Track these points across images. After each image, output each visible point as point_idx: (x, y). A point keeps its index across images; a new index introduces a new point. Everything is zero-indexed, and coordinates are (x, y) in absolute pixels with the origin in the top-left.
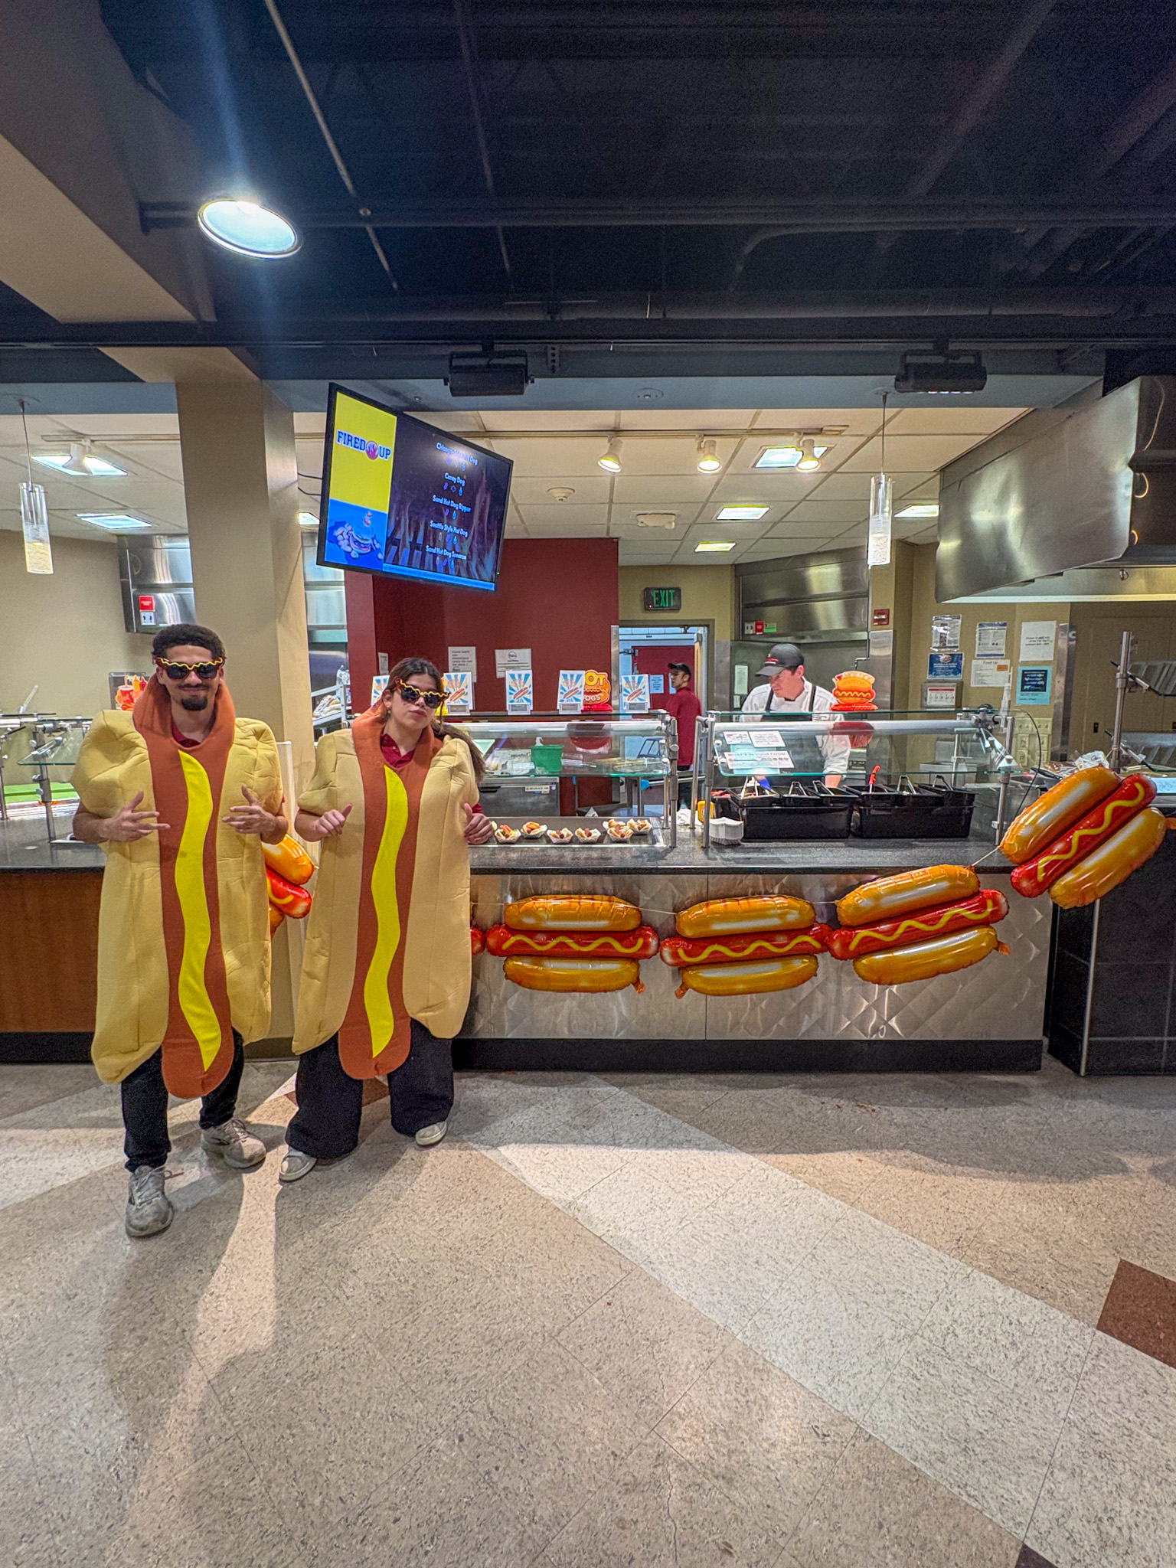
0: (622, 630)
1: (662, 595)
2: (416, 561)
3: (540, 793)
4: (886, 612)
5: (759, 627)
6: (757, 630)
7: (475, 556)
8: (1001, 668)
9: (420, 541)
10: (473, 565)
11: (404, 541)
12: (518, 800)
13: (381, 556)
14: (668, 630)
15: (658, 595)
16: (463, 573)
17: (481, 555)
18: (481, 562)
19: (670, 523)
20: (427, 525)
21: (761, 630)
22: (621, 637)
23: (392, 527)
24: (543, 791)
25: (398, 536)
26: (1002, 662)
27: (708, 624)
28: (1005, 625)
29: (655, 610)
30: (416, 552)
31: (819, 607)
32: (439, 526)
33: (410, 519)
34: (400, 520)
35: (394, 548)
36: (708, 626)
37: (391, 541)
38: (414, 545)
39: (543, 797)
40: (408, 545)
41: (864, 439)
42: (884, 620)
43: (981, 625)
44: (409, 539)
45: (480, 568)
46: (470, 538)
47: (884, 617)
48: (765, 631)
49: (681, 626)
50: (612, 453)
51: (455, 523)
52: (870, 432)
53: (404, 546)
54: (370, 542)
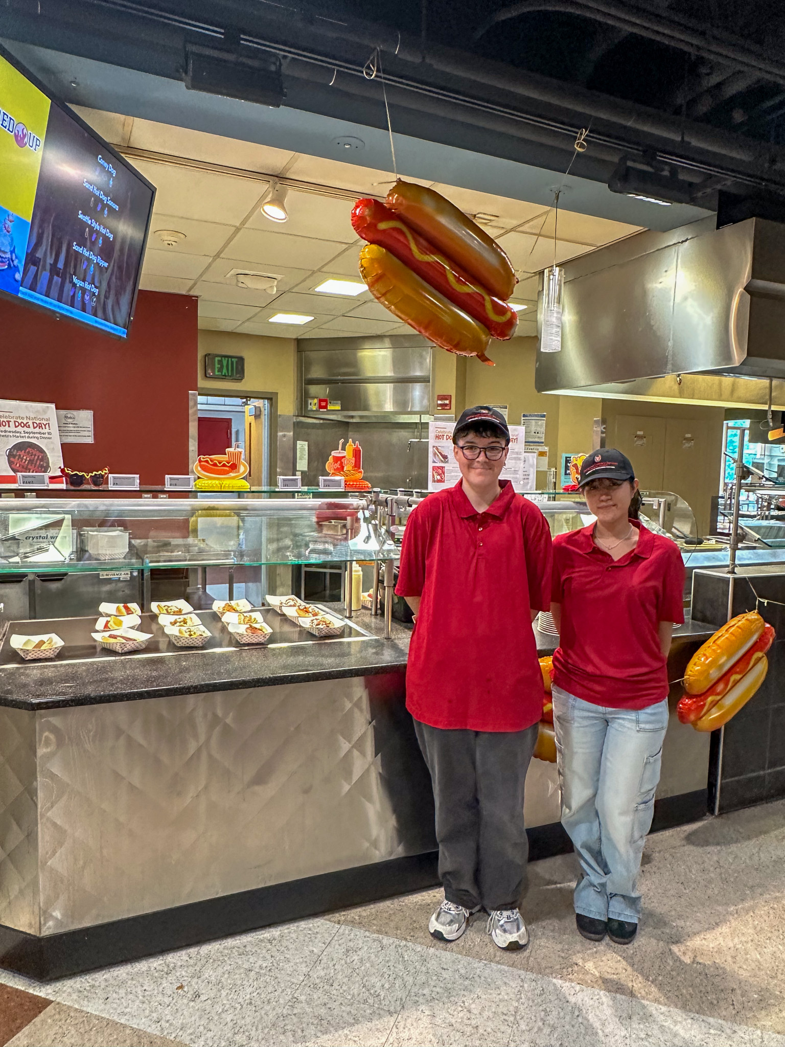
0: (201, 399)
1: (225, 363)
2: (54, 291)
3: (119, 580)
4: (448, 397)
5: (323, 404)
6: (321, 407)
7: (113, 292)
8: (542, 454)
9: (61, 265)
10: (110, 303)
11: (45, 261)
12: (90, 589)
13: (18, 276)
14: (228, 400)
15: (220, 362)
16: (100, 313)
17: (118, 295)
18: (117, 302)
19: (272, 287)
20: (70, 246)
21: (326, 407)
22: (199, 407)
23: (34, 241)
24: (122, 577)
25: (39, 254)
26: (541, 449)
27: (271, 398)
28: (544, 416)
29: (214, 378)
30: (55, 277)
31: (371, 388)
32: (80, 250)
33: (53, 235)
34: (43, 233)
35: (33, 269)
36: (270, 399)
37: (32, 259)
38: (54, 270)
39: (120, 585)
40: (48, 267)
41: (502, 231)
42: (446, 405)
43: (524, 416)
44: (50, 261)
45: (116, 308)
46: (110, 270)
47: (447, 402)
48: (329, 408)
49: (242, 397)
50: (278, 201)
51: (97, 250)
52: (509, 227)
53: (44, 268)
54: (8, 255)
